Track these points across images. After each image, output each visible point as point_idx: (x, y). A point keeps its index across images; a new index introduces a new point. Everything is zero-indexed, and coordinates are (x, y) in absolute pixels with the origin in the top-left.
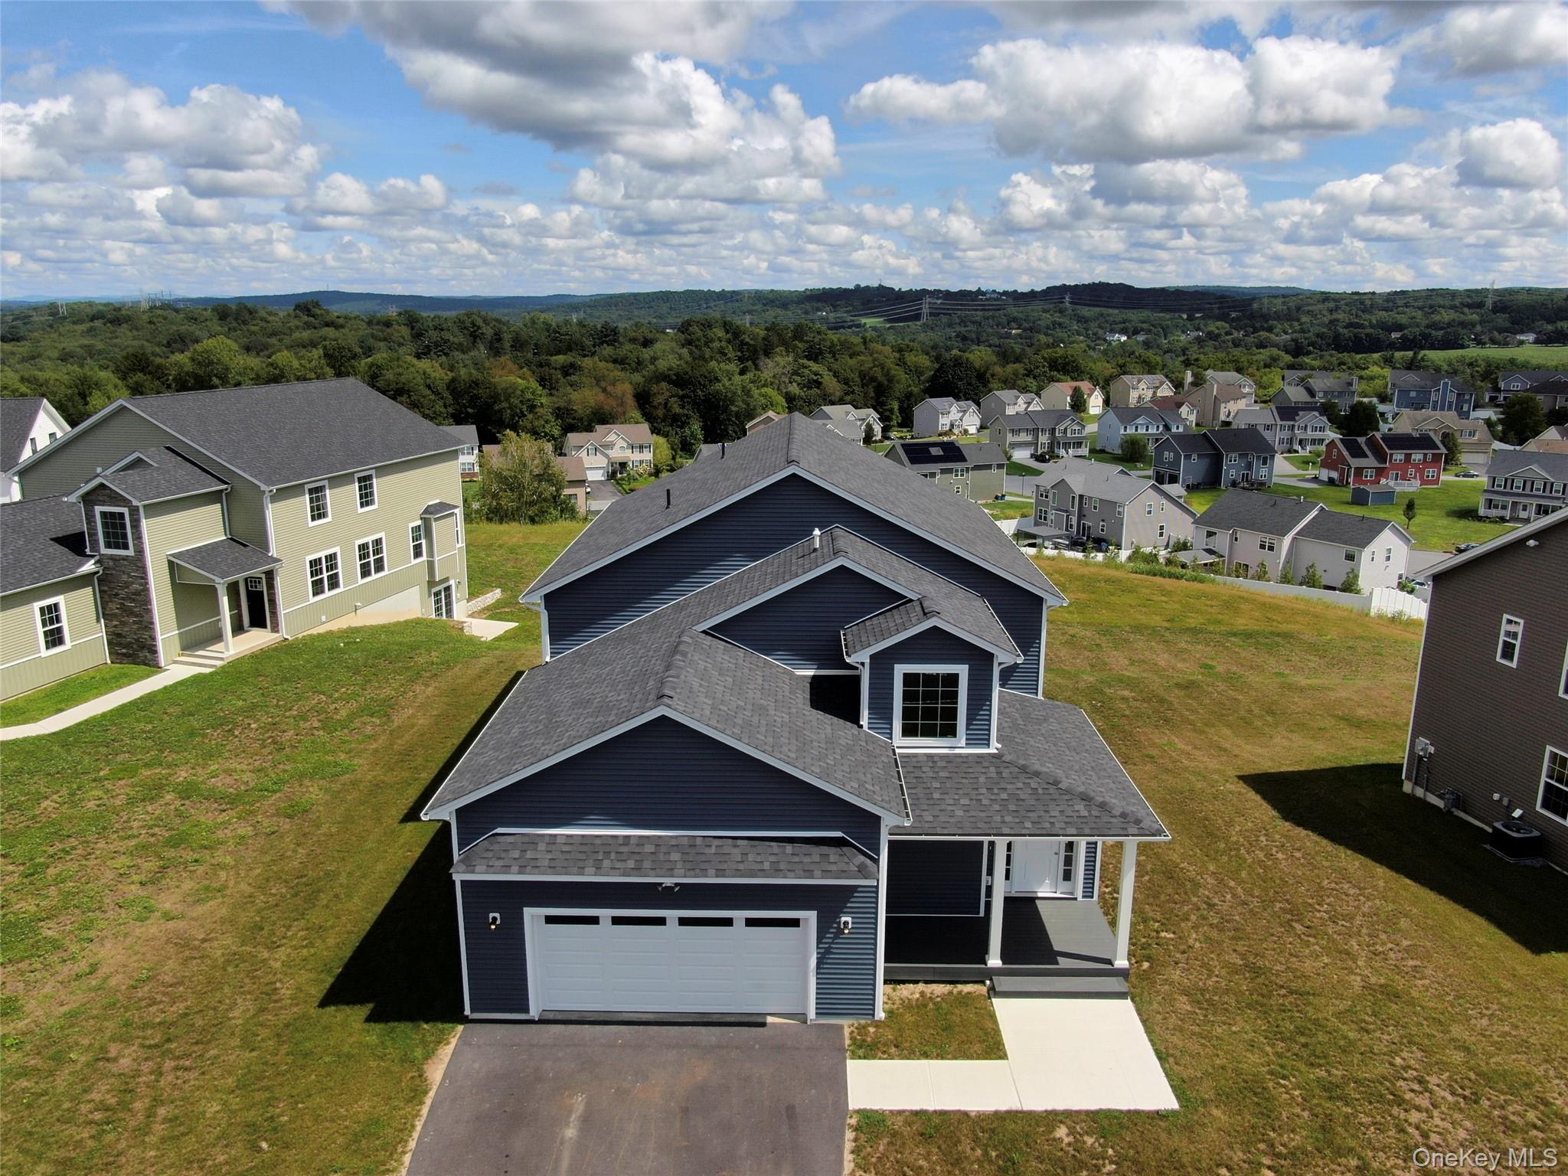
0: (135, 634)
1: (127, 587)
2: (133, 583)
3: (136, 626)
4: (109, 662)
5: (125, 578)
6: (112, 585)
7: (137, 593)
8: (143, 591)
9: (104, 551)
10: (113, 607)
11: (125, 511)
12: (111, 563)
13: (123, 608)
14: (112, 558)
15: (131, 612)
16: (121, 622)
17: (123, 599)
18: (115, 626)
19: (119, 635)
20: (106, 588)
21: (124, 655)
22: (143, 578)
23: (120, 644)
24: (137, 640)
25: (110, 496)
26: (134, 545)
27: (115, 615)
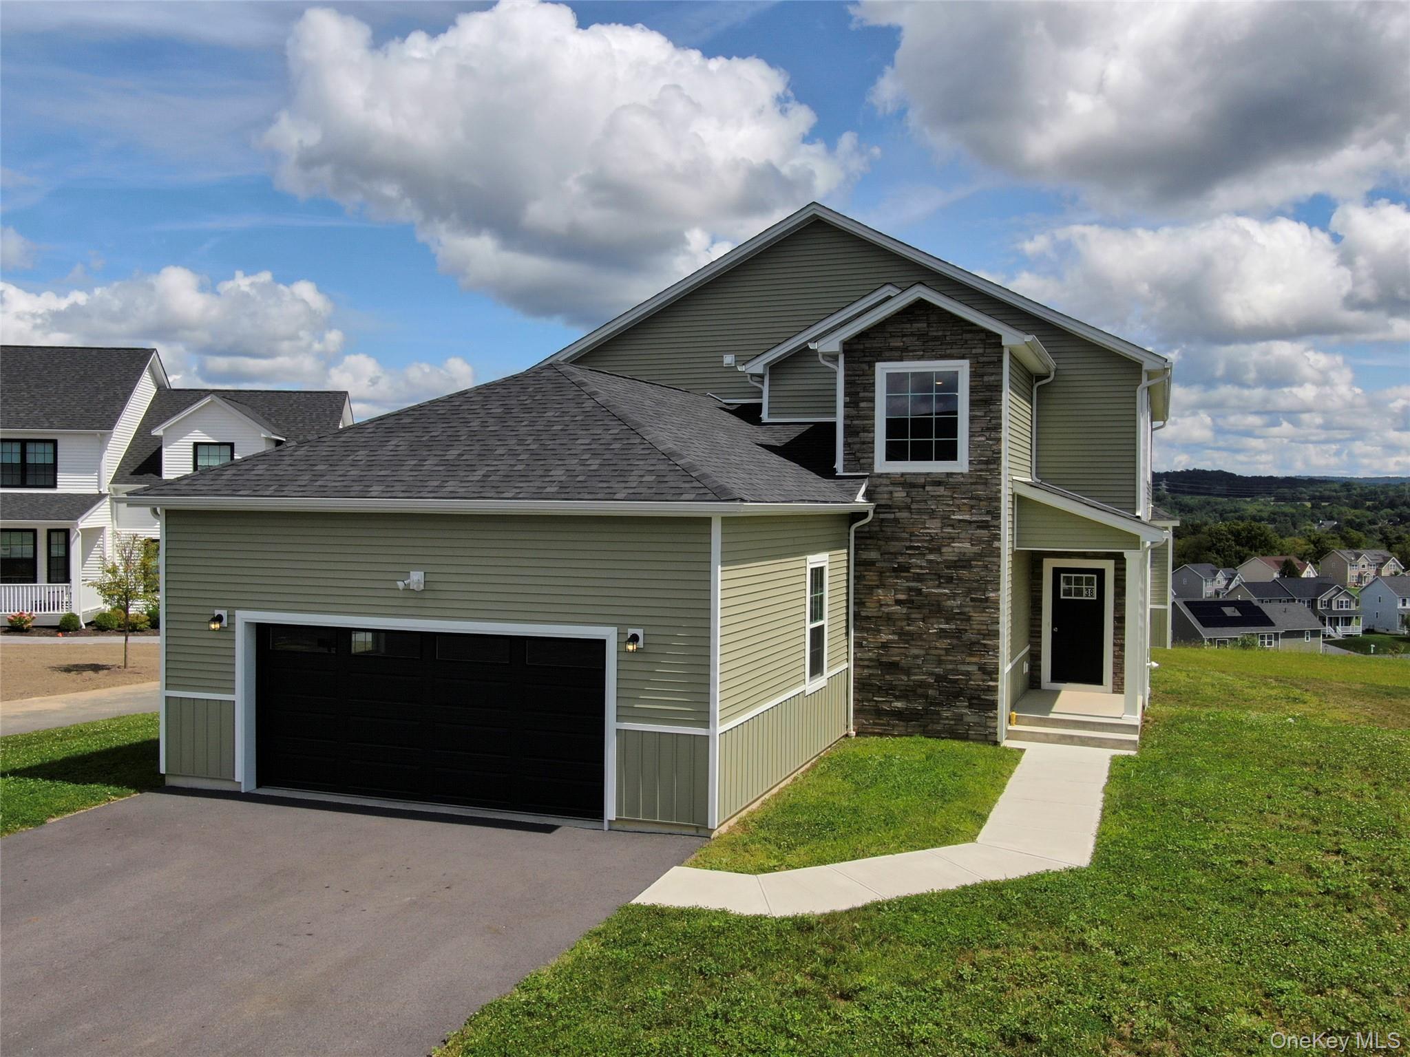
0: (940, 662)
1: (937, 550)
2: (953, 539)
3: (944, 643)
4: (853, 733)
5: (933, 527)
6: (895, 546)
7: (963, 562)
8: (979, 556)
9: (882, 465)
10: (887, 598)
11: (962, 368)
12: (900, 494)
13: (914, 602)
14: (906, 482)
15: (936, 609)
16: (902, 634)
17: (919, 578)
18: (885, 646)
19: (893, 667)
20: (873, 555)
21: (899, 715)
22: (984, 525)
23: (888, 690)
24: (939, 678)
25: (922, 336)
26: (973, 446)
27: (889, 619)
